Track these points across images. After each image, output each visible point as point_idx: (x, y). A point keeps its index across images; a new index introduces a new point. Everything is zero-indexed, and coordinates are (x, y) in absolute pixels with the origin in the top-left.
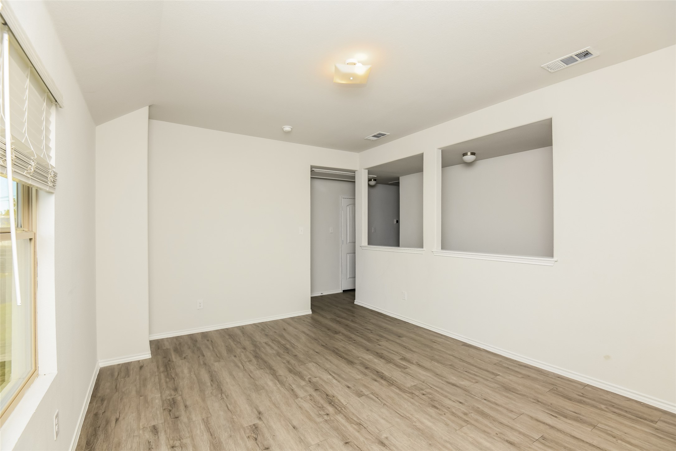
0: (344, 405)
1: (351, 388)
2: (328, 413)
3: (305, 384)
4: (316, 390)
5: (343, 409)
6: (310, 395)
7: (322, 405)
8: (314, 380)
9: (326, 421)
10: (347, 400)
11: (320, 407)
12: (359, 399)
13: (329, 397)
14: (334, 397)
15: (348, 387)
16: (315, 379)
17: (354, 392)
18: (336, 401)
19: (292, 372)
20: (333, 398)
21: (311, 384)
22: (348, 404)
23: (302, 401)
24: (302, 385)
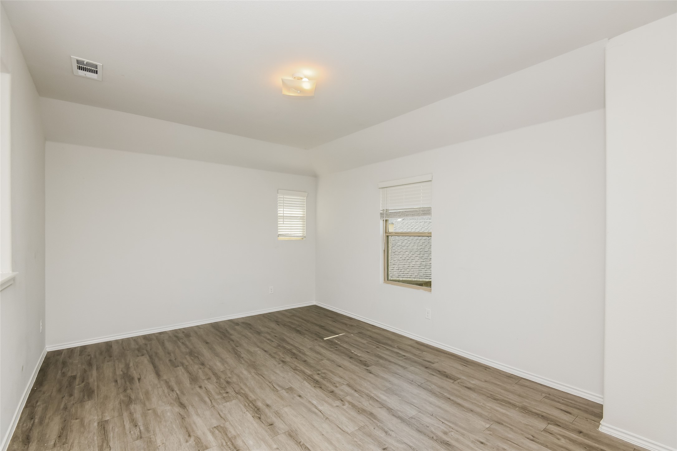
0: (306, 381)
1: (297, 395)
2: (318, 375)
3: (345, 398)
4: (332, 392)
5: (306, 378)
6: (336, 387)
7: (324, 380)
8: (338, 403)
9: (319, 371)
10: (303, 384)
11: (326, 378)
12: (292, 386)
13: (319, 386)
14: (315, 387)
15: (300, 396)
16: (337, 405)
17: (295, 392)
18: (312, 384)
19: (368, 413)
20: (315, 385)
21: (340, 397)
22: (302, 381)
23: (342, 382)
24: (349, 396)
